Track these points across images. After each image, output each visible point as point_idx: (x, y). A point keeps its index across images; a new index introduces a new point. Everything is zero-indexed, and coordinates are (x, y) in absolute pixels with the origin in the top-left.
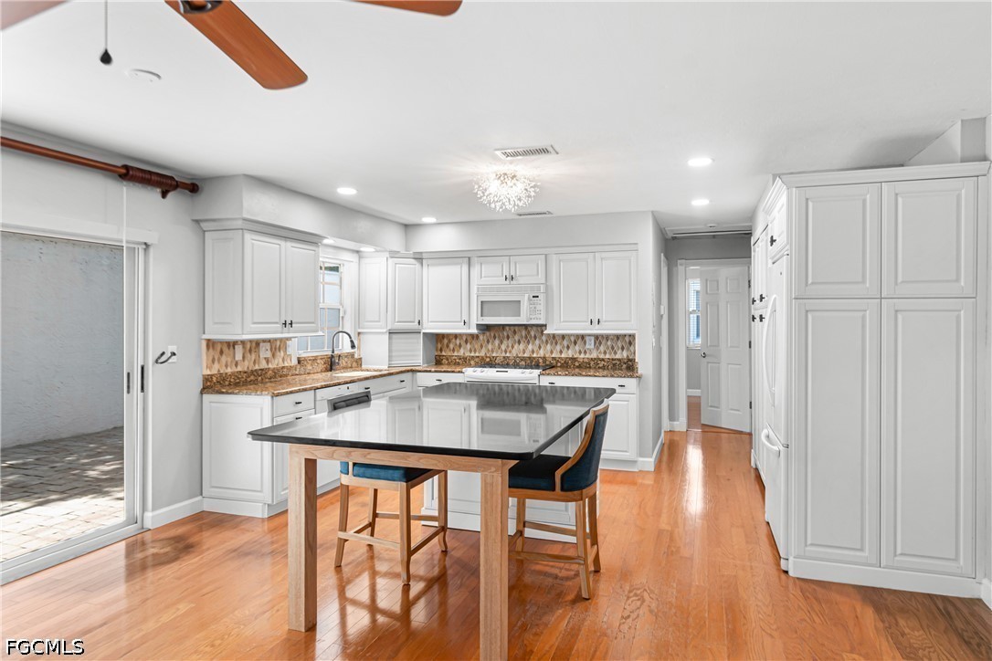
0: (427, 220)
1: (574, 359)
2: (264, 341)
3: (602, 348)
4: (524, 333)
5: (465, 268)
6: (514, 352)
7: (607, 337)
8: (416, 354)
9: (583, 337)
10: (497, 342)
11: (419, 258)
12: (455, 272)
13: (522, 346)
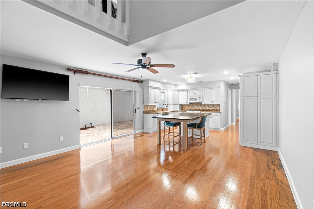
0: (179, 84)
1: (208, 109)
2: (152, 105)
3: (214, 107)
4: (198, 104)
5: (187, 92)
6: (196, 108)
7: (215, 105)
8: (177, 108)
9: (210, 105)
10: (193, 106)
11: (178, 91)
12: (185, 93)
13: (198, 107)
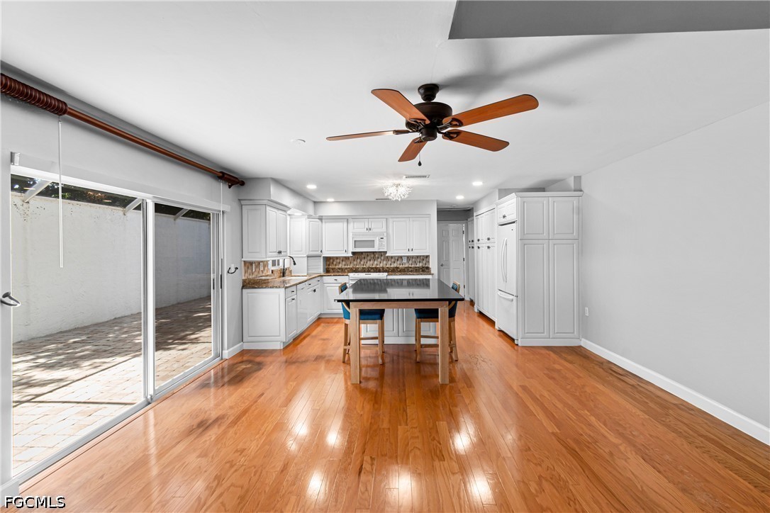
0: (329, 200)
1: (397, 268)
2: (262, 262)
3: (410, 262)
4: (372, 256)
5: (345, 224)
6: (368, 265)
7: (413, 257)
8: (319, 267)
9: (401, 257)
10: (359, 260)
11: (321, 219)
12: (340, 226)
13: (371, 262)
